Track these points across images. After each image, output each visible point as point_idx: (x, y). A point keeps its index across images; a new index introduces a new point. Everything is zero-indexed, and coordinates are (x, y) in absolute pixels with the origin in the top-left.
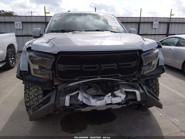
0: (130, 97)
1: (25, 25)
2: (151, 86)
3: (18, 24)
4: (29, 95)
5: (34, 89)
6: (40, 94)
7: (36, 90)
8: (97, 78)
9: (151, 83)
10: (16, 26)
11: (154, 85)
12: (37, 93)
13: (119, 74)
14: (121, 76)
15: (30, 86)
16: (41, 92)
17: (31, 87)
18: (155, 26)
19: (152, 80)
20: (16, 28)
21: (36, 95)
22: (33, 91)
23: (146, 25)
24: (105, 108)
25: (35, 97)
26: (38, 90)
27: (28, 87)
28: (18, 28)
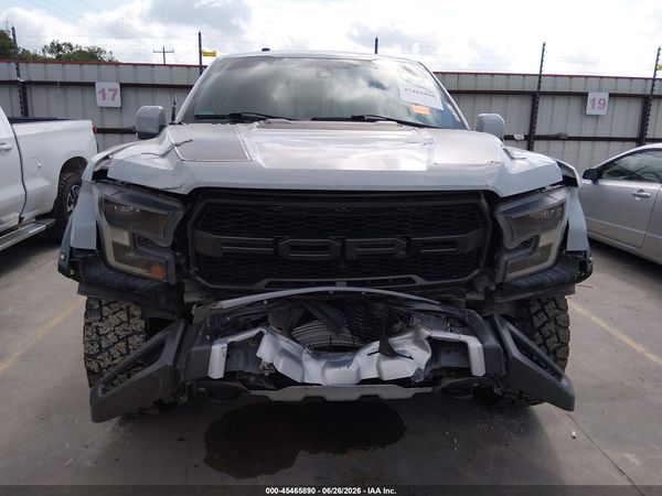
0: (447, 360)
1: (131, 94)
2: (537, 323)
3: (107, 91)
4: (98, 333)
5: (114, 313)
6: (135, 333)
7: (123, 316)
8: (333, 284)
9: (536, 314)
10: (99, 96)
11: (547, 322)
12: (124, 326)
13: (414, 277)
14: (420, 281)
15: (104, 302)
16: (140, 324)
17: (107, 305)
18: (593, 107)
19: (543, 305)
20: (100, 103)
21: (123, 334)
22: (114, 320)
23: (561, 103)
24: (354, 396)
25: (119, 340)
26: (130, 316)
27: (97, 306)
28: (109, 103)
